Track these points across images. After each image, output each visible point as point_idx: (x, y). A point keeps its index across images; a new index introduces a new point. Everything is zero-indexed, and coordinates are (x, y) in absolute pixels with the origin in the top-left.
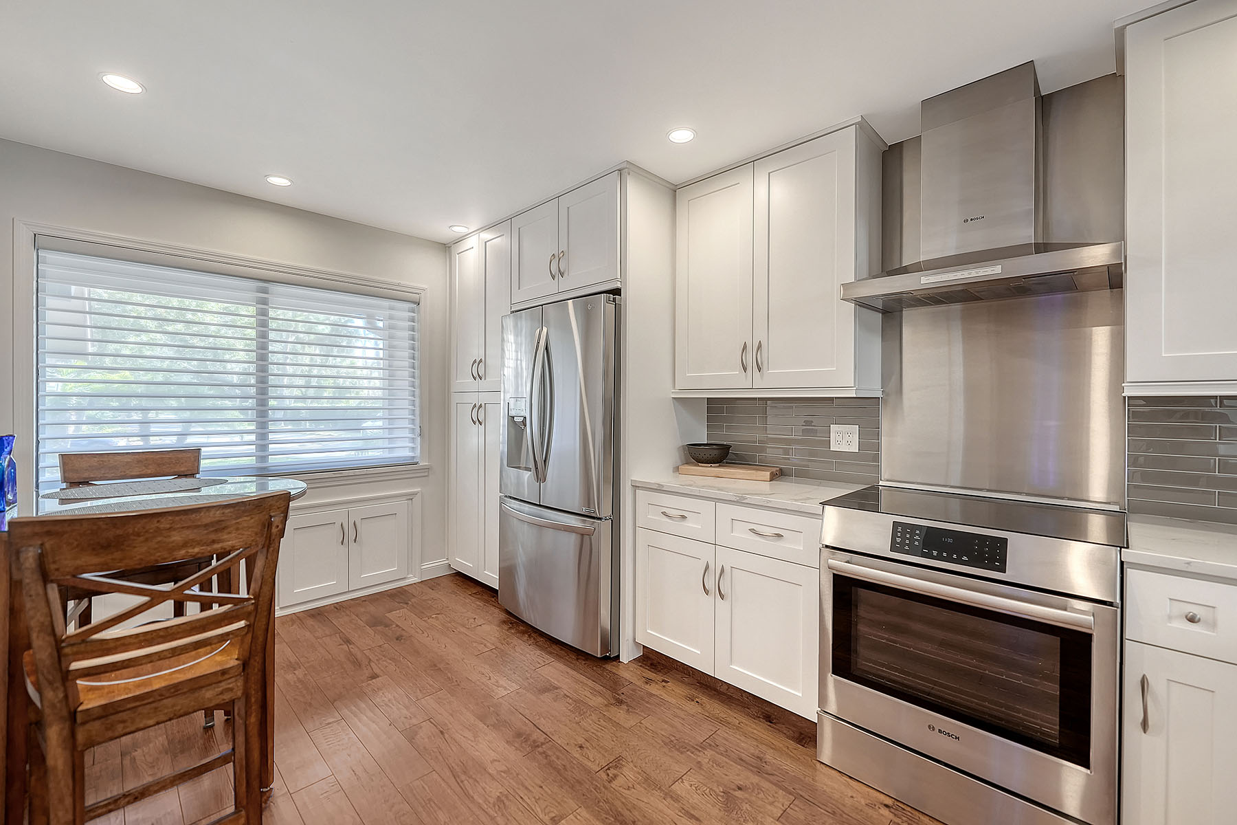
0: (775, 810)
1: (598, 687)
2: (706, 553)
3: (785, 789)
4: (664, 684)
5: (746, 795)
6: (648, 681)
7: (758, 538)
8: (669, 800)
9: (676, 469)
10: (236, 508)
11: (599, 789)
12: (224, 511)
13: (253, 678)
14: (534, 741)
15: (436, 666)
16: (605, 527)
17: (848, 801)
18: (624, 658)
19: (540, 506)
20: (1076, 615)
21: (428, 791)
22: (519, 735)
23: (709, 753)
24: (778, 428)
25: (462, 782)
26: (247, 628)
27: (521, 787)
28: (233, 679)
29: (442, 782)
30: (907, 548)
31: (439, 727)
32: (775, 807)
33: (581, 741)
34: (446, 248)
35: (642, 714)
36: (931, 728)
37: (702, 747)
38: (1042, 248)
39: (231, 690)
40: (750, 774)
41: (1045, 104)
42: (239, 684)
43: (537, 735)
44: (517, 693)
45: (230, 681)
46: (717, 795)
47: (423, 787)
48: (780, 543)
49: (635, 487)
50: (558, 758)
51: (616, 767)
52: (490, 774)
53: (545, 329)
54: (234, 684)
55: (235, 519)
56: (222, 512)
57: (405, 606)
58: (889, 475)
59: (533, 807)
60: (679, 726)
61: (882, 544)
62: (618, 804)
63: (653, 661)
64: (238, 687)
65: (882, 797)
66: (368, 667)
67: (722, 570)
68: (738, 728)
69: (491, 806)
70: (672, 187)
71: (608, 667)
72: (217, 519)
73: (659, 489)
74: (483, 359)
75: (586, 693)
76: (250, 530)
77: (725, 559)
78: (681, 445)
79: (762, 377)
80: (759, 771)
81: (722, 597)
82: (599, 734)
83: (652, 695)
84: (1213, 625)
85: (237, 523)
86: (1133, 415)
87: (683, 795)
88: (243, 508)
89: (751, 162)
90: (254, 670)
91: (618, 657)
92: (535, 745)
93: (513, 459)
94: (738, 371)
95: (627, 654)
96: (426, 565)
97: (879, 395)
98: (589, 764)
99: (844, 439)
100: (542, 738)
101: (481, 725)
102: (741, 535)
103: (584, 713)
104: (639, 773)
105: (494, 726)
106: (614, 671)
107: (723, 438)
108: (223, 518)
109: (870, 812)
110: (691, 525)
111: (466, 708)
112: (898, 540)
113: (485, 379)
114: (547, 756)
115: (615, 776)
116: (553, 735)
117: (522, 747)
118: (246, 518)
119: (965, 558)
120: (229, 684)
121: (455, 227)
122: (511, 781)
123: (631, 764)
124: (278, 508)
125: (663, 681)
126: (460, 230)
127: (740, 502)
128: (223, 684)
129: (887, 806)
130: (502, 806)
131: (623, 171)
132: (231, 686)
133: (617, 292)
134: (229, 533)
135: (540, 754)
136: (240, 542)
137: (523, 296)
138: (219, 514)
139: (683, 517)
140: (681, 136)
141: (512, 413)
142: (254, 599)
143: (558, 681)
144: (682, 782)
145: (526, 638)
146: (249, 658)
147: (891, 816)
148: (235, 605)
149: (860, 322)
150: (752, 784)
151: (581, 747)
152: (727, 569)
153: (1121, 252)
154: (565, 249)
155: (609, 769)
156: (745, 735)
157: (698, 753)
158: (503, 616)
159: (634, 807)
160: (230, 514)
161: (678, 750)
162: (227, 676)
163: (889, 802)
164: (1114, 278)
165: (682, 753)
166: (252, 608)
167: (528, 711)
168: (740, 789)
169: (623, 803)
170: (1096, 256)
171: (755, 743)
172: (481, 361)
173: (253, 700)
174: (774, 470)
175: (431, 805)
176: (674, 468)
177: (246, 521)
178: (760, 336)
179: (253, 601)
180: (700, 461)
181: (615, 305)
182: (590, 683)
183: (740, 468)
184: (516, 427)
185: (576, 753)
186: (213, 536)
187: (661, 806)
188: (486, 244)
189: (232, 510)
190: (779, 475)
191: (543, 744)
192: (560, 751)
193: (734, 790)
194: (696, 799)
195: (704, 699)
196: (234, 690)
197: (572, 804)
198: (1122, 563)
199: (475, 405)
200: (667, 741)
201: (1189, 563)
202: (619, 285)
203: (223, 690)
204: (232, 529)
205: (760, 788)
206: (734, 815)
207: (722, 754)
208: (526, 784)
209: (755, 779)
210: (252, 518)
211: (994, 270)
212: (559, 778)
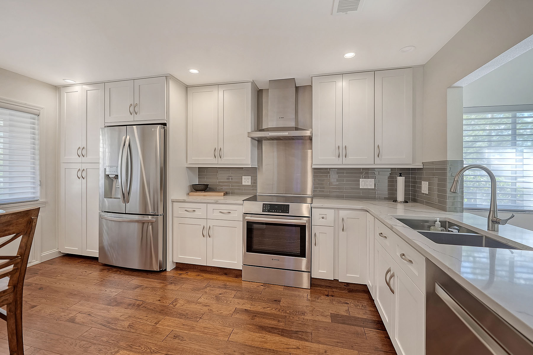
0: (232, 296)
1: (160, 281)
2: (203, 223)
3: (234, 290)
4: (187, 274)
5: (223, 295)
6: (180, 274)
7: (222, 214)
8: (198, 304)
9: (188, 194)
10: (17, 215)
11: (171, 309)
12: (12, 216)
13: (19, 293)
14: (138, 305)
15: (72, 294)
16: (160, 218)
17: (252, 287)
18: (168, 269)
19: (126, 214)
20: (303, 221)
21: (93, 334)
22: (130, 305)
23: (208, 288)
24: (222, 177)
25: (109, 326)
26: (16, 270)
27: (137, 319)
28: (8, 295)
29: (98, 330)
30: (266, 210)
31: (86, 313)
32: (232, 295)
33: (159, 299)
34: (57, 89)
35: (181, 284)
36: (273, 259)
37: (206, 287)
38: (297, 129)
39: (7, 299)
40: (223, 290)
41: (297, 88)
42: (11, 296)
43: (138, 302)
44: (123, 292)
45: (6, 296)
46: (213, 298)
47: (89, 334)
48: (230, 215)
49: (173, 202)
50: (151, 306)
51: (176, 302)
52: (122, 320)
53: (128, 137)
54: (9, 297)
55: (16, 220)
56: (11, 217)
57: (37, 275)
58: (259, 191)
59: (146, 323)
60: (196, 284)
61: (259, 210)
62: (179, 311)
63: (181, 267)
64: (10, 297)
65: (261, 284)
66: (27, 304)
67: (210, 227)
68: (216, 279)
69: (127, 328)
70: (187, 86)
71: (163, 274)
72: (8, 220)
73: (184, 202)
74: (85, 147)
75: (155, 284)
76: (22, 224)
77: (211, 223)
78: (189, 185)
79: (221, 160)
80: (225, 288)
81: (210, 236)
82: (165, 295)
83: (183, 278)
84: (326, 219)
85: (17, 221)
86: (314, 172)
87: (202, 301)
88: (20, 215)
89: (218, 85)
90: (19, 289)
91: (166, 269)
92: (139, 306)
93: (108, 193)
94: (213, 158)
95: (170, 267)
96: (45, 254)
97: (257, 167)
98: (165, 304)
99: (246, 181)
100: (141, 303)
101: (109, 307)
102: (217, 214)
103: (157, 290)
104: (185, 301)
105: (116, 305)
106: (165, 275)
107: (205, 181)
108: (11, 220)
109: (258, 288)
110: (198, 213)
111: (98, 304)
112: (264, 209)
113: (87, 157)
114: (145, 307)
115: (176, 304)
116: (146, 300)
117: (133, 308)
118: (21, 219)
119: (280, 211)
120: (6, 297)
121: (66, 80)
122: (133, 319)
123: (181, 299)
124: (35, 214)
125: (186, 273)
126: (70, 82)
127: (216, 203)
128: (3, 297)
129: (262, 285)
130: (132, 327)
131: (167, 77)
132: (7, 298)
133: (165, 124)
134: (13, 226)
135: (142, 307)
136: (17, 230)
137: (113, 120)
138: (10, 218)
139: (194, 211)
140: (194, 71)
141: (107, 173)
142: (21, 256)
143: (141, 284)
144: (201, 298)
145: (119, 273)
146: (18, 284)
147: (263, 287)
148: (11, 260)
149: (252, 144)
150: (224, 292)
151: (159, 300)
152: (211, 227)
153: (312, 133)
154: (138, 103)
155: (173, 303)
156: (219, 280)
157: (204, 289)
158: (102, 267)
159: (186, 310)
160: (14, 218)
161: (197, 291)
162: (6, 293)
163: (262, 284)
164: (310, 138)
165: (199, 291)
166: (19, 260)
167: (131, 296)
168: (220, 294)
169: (181, 310)
170: (308, 133)
171: (223, 282)
172: (84, 148)
173: (19, 302)
174: (224, 192)
175: (97, 338)
176: (187, 194)
177: (21, 220)
178: (221, 146)
179: (20, 257)
180: (197, 190)
181: (164, 130)
182: (156, 280)
183: (213, 192)
184: (110, 180)
185: (158, 303)
186: (5, 228)
187: (195, 307)
188: (87, 92)
189: (15, 216)
190: (226, 194)
191: (142, 304)
192: (151, 304)
193: (219, 295)
194: (207, 301)
195: (203, 274)
196: (8, 300)
197: (161, 317)
198: (311, 207)
199: (79, 170)
200: (193, 289)
201: (322, 205)
202: (166, 122)
203: (3, 300)
204: (14, 224)
205: (226, 292)
206: (220, 301)
207: (212, 287)
208: (140, 317)
209: (225, 290)
210: (23, 219)
211: (286, 134)
212: (153, 311)
